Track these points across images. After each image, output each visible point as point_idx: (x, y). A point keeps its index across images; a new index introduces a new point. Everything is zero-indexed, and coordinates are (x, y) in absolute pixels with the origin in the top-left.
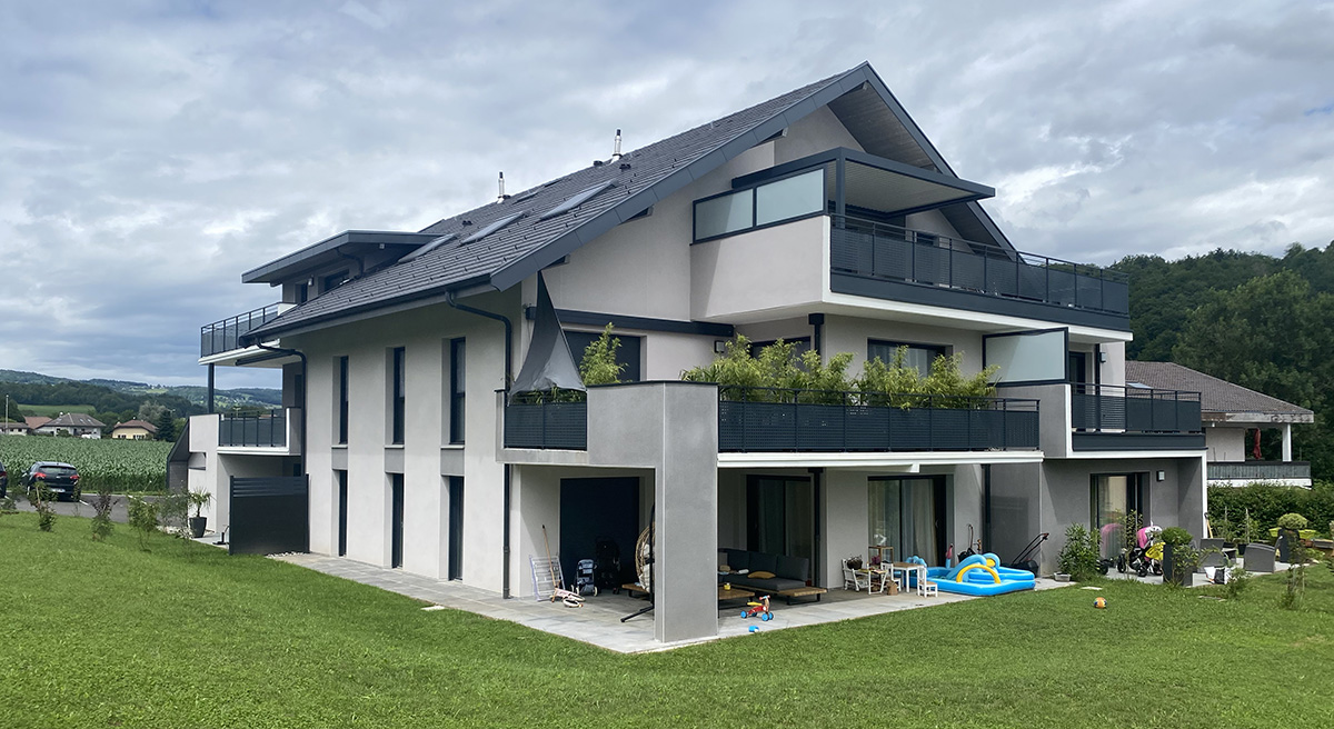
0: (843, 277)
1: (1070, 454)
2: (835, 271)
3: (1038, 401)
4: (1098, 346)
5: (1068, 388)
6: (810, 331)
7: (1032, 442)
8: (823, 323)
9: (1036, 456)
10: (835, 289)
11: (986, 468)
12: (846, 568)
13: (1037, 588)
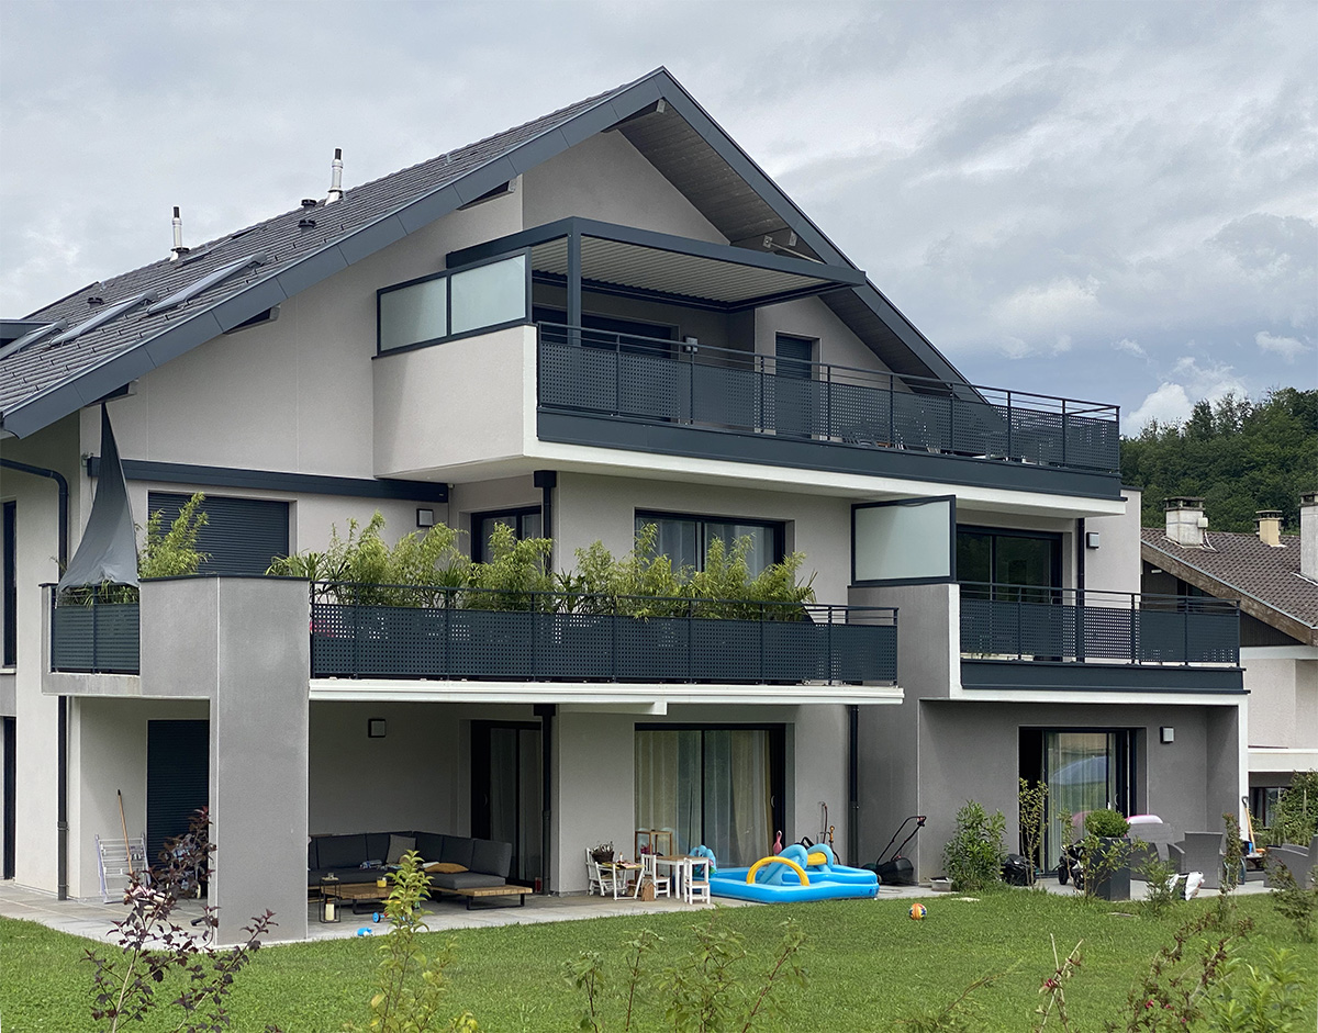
0: (556, 415)
1: (957, 692)
2: (546, 407)
3: (896, 610)
4: (1081, 522)
5: (954, 591)
6: (536, 497)
7: (885, 672)
8: (555, 486)
9: (891, 695)
10: (544, 435)
11: (853, 710)
12: (590, 861)
13: (880, 896)
